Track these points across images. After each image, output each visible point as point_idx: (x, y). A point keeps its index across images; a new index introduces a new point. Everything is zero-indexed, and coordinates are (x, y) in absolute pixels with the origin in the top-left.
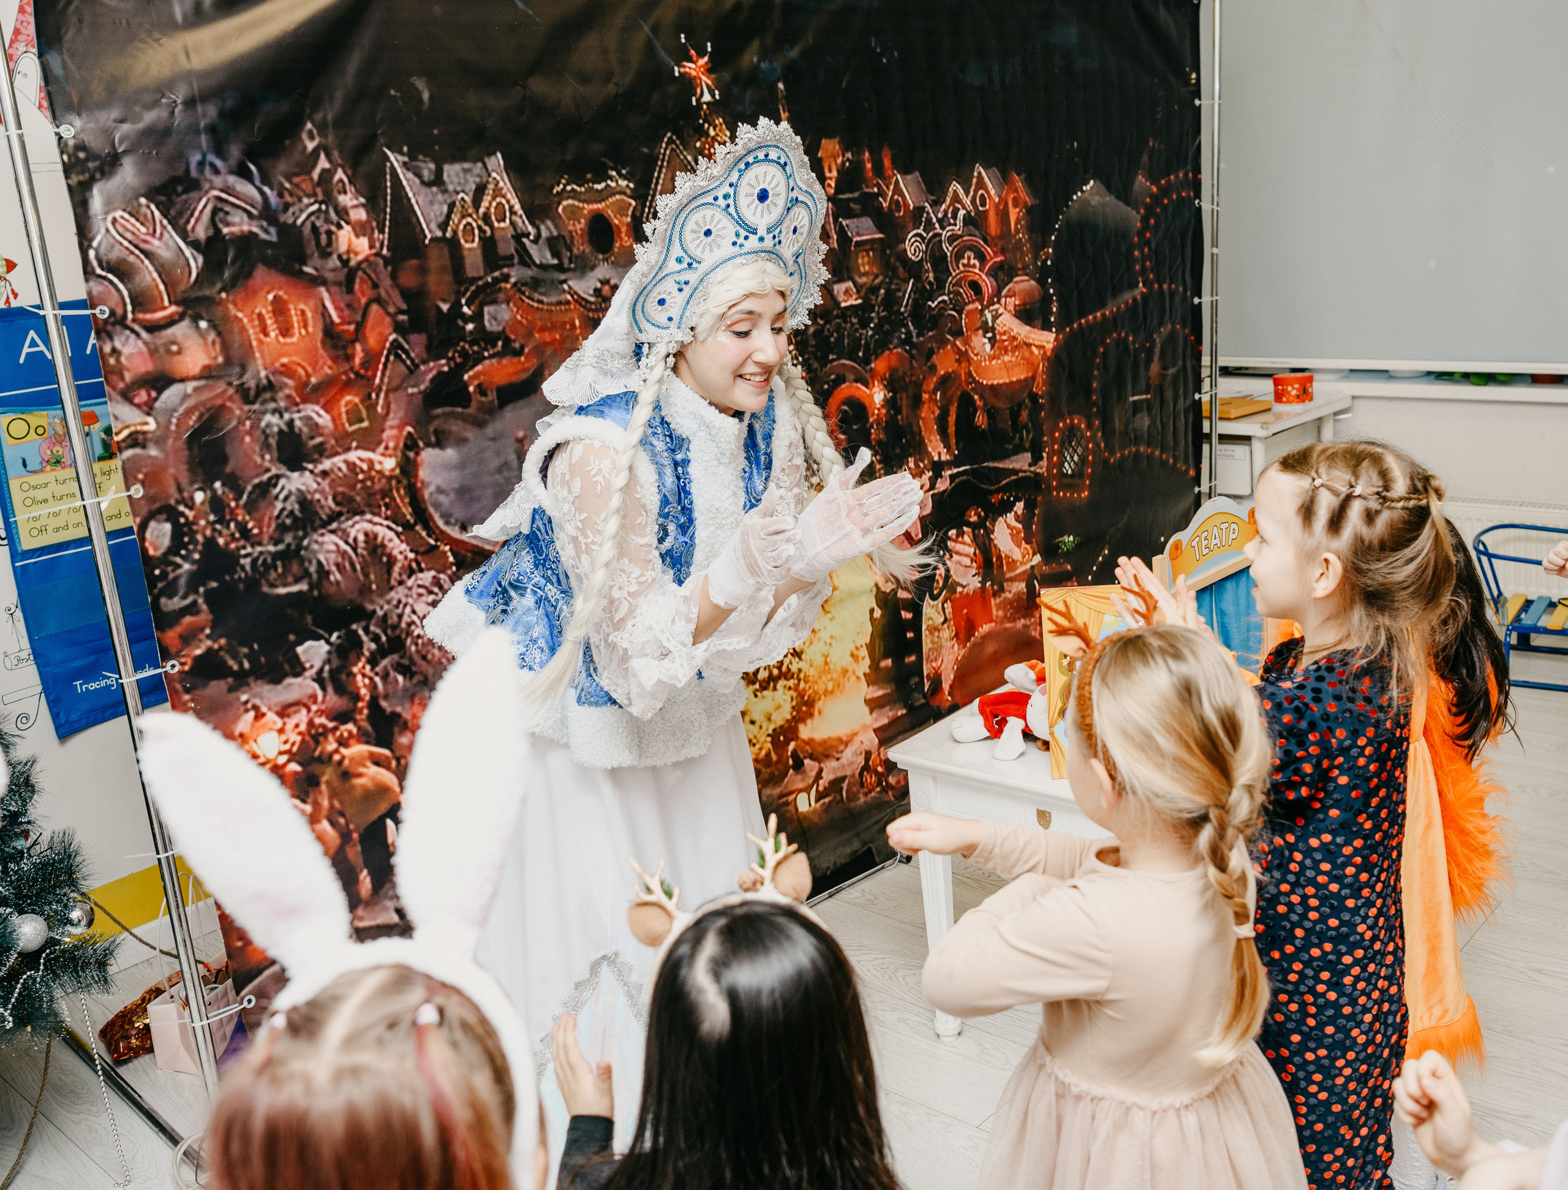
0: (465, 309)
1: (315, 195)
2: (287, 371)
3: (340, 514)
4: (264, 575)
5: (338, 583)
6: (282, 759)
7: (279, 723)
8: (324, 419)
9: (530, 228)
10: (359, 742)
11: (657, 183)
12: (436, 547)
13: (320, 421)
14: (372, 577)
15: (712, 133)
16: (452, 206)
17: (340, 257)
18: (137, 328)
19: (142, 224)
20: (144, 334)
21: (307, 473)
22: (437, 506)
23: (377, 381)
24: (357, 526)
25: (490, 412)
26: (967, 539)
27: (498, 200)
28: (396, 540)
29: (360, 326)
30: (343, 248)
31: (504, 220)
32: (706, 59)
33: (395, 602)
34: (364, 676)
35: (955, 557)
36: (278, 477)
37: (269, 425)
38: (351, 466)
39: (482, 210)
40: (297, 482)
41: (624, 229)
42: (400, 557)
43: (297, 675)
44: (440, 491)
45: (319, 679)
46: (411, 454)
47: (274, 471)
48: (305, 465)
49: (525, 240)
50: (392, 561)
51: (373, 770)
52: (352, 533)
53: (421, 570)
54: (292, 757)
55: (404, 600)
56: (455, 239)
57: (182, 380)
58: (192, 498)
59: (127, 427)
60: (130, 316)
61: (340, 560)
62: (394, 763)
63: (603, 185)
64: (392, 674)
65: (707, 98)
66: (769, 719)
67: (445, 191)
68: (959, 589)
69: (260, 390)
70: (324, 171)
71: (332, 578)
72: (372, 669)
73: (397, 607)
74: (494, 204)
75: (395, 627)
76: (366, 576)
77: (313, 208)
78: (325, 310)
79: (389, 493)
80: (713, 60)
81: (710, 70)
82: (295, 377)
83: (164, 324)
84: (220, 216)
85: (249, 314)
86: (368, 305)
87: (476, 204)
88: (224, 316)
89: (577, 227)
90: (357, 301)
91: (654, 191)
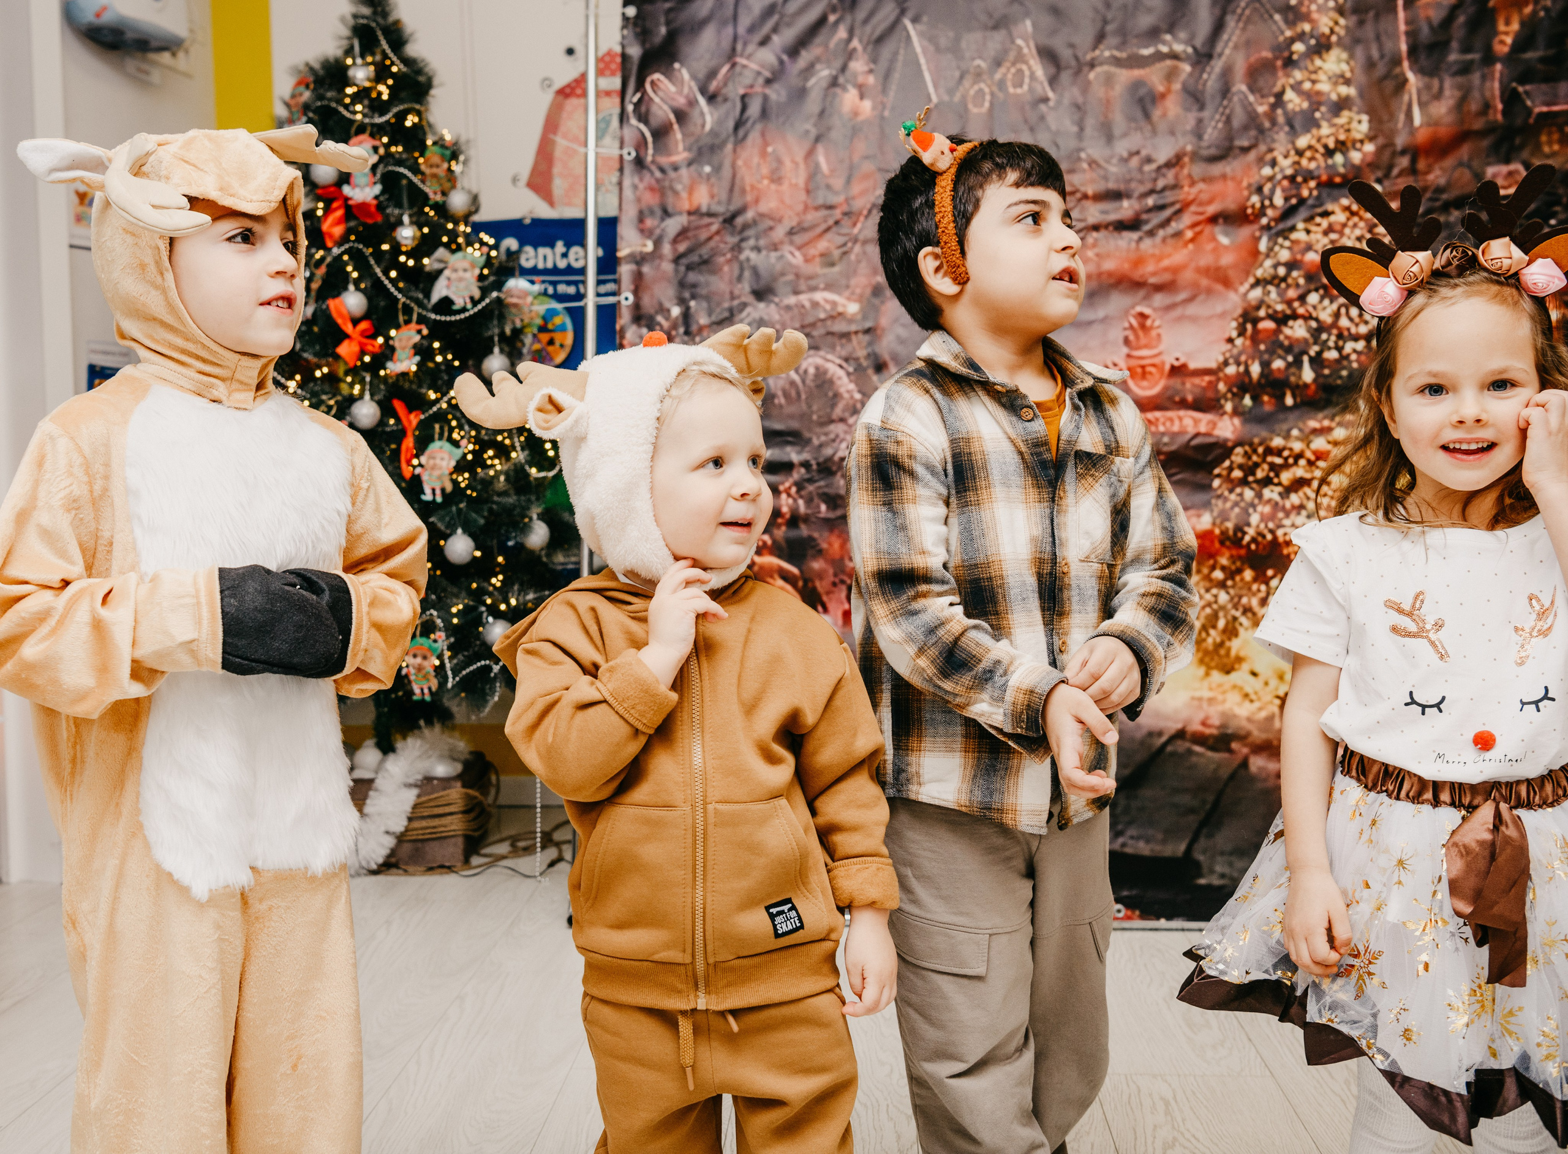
1: (828, 61)
2: (774, 215)
5: (781, 406)
8: (796, 259)
9: (1051, 95)
10: (771, 554)
13: (793, 261)
14: (815, 408)
16: (965, 72)
17: (840, 118)
18: (653, 168)
19: (674, 84)
20: (658, 174)
21: (773, 306)
22: (894, 355)
23: (856, 231)
24: (810, 360)
27: (1019, 66)
28: (845, 379)
29: (849, 180)
30: (846, 108)
31: (1021, 85)
33: (832, 436)
34: (789, 495)
36: (744, 305)
37: (748, 260)
38: (815, 305)
39: (998, 76)
40: (760, 310)
42: (846, 395)
44: (900, 340)
46: (876, 301)
47: (743, 299)
48: (771, 297)
49: (1042, 107)
50: (837, 396)
52: (804, 365)
55: (842, 435)
56: (964, 103)
57: (680, 213)
58: (668, 311)
59: (630, 246)
60: (649, 158)
61: (787, 387)
62: (800, 584)
63: (1151, 50)
64: (816, 500)
67: (960, 58)
69: (746, 227)
70: (841, 40)
71: (776, 401)
72: (798, 492)
73: (834, 441)
74: (1013, 70)
75: (830, 459)
76: (810, 406)
77: (824, 73)
78: (817, 166)
79: (846, 336)
82: (779, 221)
83: (677, 167)
84: (739, 79)
85: (751, 163)
86: (860, 163)
87: (993, 69)
88: (727, 163)
89: (1109, 93)
90: (851, 157)
91: (1220, 55)
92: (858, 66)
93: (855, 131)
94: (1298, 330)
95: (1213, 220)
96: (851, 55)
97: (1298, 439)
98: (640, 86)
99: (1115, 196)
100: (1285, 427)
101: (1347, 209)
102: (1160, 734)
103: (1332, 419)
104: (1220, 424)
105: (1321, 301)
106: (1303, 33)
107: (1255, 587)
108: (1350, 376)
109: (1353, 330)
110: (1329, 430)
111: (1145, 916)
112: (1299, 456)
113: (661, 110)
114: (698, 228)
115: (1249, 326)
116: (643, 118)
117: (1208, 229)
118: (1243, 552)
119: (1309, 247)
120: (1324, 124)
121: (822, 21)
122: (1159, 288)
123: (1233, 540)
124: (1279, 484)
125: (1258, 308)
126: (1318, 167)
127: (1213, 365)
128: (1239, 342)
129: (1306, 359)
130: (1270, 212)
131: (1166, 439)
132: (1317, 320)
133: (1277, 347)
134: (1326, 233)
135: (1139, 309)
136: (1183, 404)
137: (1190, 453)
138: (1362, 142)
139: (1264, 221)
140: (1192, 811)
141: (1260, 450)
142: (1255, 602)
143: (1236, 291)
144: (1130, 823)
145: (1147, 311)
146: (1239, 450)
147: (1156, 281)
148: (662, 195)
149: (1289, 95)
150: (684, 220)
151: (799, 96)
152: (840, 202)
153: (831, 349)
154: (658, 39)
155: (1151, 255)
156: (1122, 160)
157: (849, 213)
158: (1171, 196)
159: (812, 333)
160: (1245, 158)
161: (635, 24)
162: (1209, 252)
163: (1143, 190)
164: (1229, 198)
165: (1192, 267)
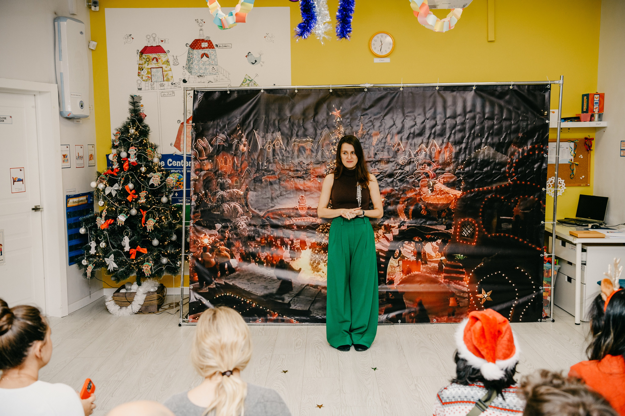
0: (265, 164)
1: (237, 138)
3: (229, 201)
4: (212, 209)
6: (208, 244)
7: (209, 237)
8: (230, 182)
9: (284, 148)
10: (224, 246)
11: (320, 140)
12: (248, 212)
15: (338, 128)
16: (266, 142)
17: (240, 151)
19: (203, 141)
20: (200, 161)
21: (225, 192)
22: (250, 203)
23: (243, 176)
25: (267, 186)
26: (412, 245)
27: (278, 141)
28: (240, 208)
29: (241, 165)
30: (241, 149)
31: (278, 146)
32: (340, 111)
33: (237, 221)
35: (405, 249)
36: (219, 191)
37: (219, 181)
38: (234, 192)
40: (221, 193)
41: (309, 150)
42: (240, 212)
43: (214, 229)
44: (251, 200)
45: (218, 231)
46: (247, 192)
48: (224, 190)
49: (283, 151)
50: (238, 212)
51: (225, 252)
52: (231, 205)
53: (244, 215)
54: (210, 244)
55: (239, 221)
56: (265, 149)
57: (205, 170)
58: (202, 192)
59: (193, 177)
60: (198, 158)
61: (228, 210)
63: (305, 140)
64: (233, 234)
65: (338, 120)
67: (266, 139)
68: (406, 258)
69: (219, 174)
70: (240, 134)
71: (225, 213)
72: (229, 233)
74: (276, 142)
75: (236, 225)
76: (232, 214)
77: (236, 141)
78: (234, 161)
79: (240, 199)
80: (342, 111)
81: (340, 113)
82: (226, 173)
83: (204, 160)
84: (218, 141)
85: (220, 160)
86: (244, 161)
87: (272, 142)
88: (215, 160)
89: (296, 149)
90: (242, 160)
91: (319, 142)
92: (244, 139)
93: (243, 154)
95: (317, 177)
96: (242, 137)
98: (196, 141)
99: (297, 171)
102: (304, 285)
104: (317, 220)
106: (336, 138)
111: (299, 323)
113: (200, 147)
114: (209, 174)
116: (197, 149)
117: (316, 179)
118: (321, 247)
121: (236, 128)
122: (305, 191)
123: (319, 244)
131: (306, 223)
135: (301, 195)
136: (310, 216)
137: (311, 226)
140: (310, 300)
141: (325, 226)
142: (323, 257)
144: (297, 303)
145: (303, 196)
146: (321, 226)
147: (305, 189)
148: (201, 166)
149: (333, 151)
150: (205, 172)
151: (231, 145)
152: (239, 169)
153: (237, 201)
154: (200, 131)
155: (304, 184)
156: (299, 163)
157: (241, 172)
158: (309, 171)
159: (233, 198)
160: (323, 164)
161: (195, 127)
162: (316, 183)
163: (303, 170)
164: (320, 172)
165: (312, 187)
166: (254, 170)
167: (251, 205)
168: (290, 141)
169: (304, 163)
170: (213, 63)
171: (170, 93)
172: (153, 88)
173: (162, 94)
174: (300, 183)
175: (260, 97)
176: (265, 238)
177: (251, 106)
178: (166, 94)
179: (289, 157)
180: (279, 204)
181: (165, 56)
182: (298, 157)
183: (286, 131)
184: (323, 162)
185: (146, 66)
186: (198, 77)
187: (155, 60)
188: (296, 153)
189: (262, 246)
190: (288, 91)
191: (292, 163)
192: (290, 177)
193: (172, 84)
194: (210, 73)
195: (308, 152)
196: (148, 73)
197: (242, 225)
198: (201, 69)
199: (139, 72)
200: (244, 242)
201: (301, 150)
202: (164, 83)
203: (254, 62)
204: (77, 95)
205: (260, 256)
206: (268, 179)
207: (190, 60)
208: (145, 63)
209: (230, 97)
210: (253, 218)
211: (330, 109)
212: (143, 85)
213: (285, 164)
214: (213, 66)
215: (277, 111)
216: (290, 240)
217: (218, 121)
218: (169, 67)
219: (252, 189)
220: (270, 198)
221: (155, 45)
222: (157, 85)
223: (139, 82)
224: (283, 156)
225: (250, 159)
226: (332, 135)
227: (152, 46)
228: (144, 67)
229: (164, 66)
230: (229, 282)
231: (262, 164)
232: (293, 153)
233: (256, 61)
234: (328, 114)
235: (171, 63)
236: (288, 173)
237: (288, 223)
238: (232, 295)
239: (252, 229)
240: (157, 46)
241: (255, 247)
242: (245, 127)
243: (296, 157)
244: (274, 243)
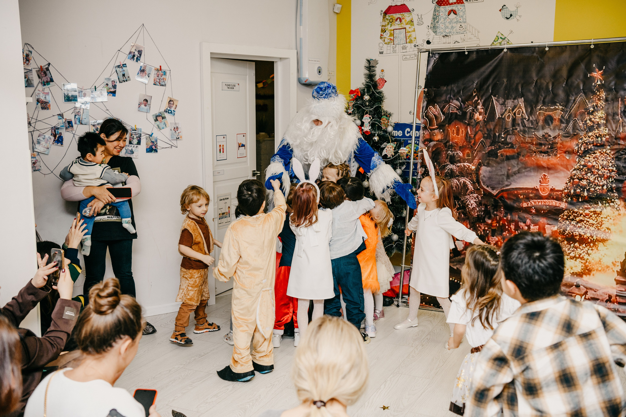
0: (503, 135)
1: (472, 105)
2: (456, 143)
3: (459, 176)
8: (461, 155)
9: (527, 117)
11: (573, 108)
12: (479, 189)
13: (460, 155)
14: (463, 191)
15: (598, 93)
16: (506, 110)
17: (474, 120)
18: (429, 129)
19: (435, 109)
20: (430, 131)
21: (455, 165)
22: (482, 180)
23: (476, 148)
24: (462, 179)
25: (503, 161)
27: (519, 109)
28: (470, 185)
29: (475, 136)
30: (476, 117)
31: (520, 115)
32: (602, 71)
33: (466, 198)
36: (448, 165)
37: (449, 153)
38: (464, 166)
39: (514, 112)
40: (451, 166)
41: (557, 120)
42: (470, 189)
44: (484, 176)
46: (479, 167)
47: (447, 163)
48: (454, 163)
49: (524, 120)
50: (468, 189)
52: (461, 181)
53: (474, 193)
56: (504, 119)
57: (434, 141)
59: (422, 148)
60: (428, 127)
61: (456, 186)
63: (554, 107)
65: (599, 83)
66: (572, 269)
69: (449, 146)
70: (476, 100)
75: (465, 204)
76: (461, 191)
77: (471, 108)
78: (468, 131)
79: (471, 174)
80: (605, 71)
81: (602, 75)
82: (457, 144)
83: (434, 129)
84: (451, 108)
85: (452, 130)
86: (478, 131)
87: (513, 110)
88: (446, 129)
89: (542, 118)
90: (476, 130)
91: (571, 110)
92: (479, 107)
93: (477, 123)
94: (584, 182)
95: (565, 152)
96: (478, 104)
97: (581, 210)
98: (427, 108)
99: (541, 144)
100: (578, 206)
101: (600, 152)
103: (591, 206)
104: (562, 204)
105: (591, 175)
106: (593, 105)
107: (567, 246)
108: (597, 195)
109: (599, 184)
110: (590, 208)
112: (581, 214)
113: (431, 115)
114: (438, 145)
115: (572, 180)
116: (427, 116)
117: (564, 155)
118: (564, 237)
119: (589, 161)
120: (596, 130)
121: (472, 94)
122: (549, 169)
123: (562, 233)
124: (576, 221)
125: (575, 176)
126: (594, 141)
127: (562, 189)
128: (569, 184)
129: (586, 190)
130: (580, 151)
131: (548, 207)
132: (589, 180)
133: (578, 186)
134: (594, 158)
135: (544, 173)
136: (553, 199)
137: (553, 210)
138: (606, 135)
139: (578, 154)
141: (571, 212)
142: (567, 249)
143: (569, 171)
145: (546, 174)
146: (566, 211)
147: (549, 167)
148: (430, 136)
149: (588, 121)
150: (435, 143)
151: (465, 114)
152: (473, 141)
153: (467, 177)
154: (432, 98)
155: (548, 160)
156: (543, 135)
157: (475, 144)
158: (555, 146)
159: (463, 173)
160: (575, 137)
161: (427, 93)
162: (563, 161)
163: (547, 143)
164: (570, 147)
165: (558, 164)
166: (488, 142)
167: (483, 182)
168: (534, 109)
169: (550, 136)
170: (461, 20)
171: (412, 56)
172: (394, 52)
173: (404, 57)
174: (543, 159)
175: (503, 57)
176: (496, 220)
177: (491, 68)
178: (408, 57)
179: (531, 128)
180: (515, 182)
181: (409, 15)
182: (543, 129)
183: (530, 97)
184: (575, 135)
185: (389, 27)
186: (444, 37)
187: (398, 20)
188: (541, 123)
189: (492, 230)
190: (537, 49)
191: (535, 135)
192: (531, 151)
193: (415, 46)
194: (457, 33)
195: (556, 123)
196: (391, 35)
197: (472, 204)
198: (447, 27)
199: (381, 35)
200: (473, 223)
201: (549, 120)
202: (406, 45)
203: (509, 16)
204: (315, 61)
205: (489, 240)
206: (505, 153)
207: (435, 18)
208: (388, 24)
209: (468, 58)
210: (484, 197)
211: (589, 69)
212: (385, 48)
213: (527, 136)
214: (461, 24)
215: (521, 74)
216: (527, 226)
217: (453, 86)
218: (413, 27)
219: (486, 164)
220: (506, 175)
221: (399, 4)
222: (399, 48)
223: (381, 45)
224: (524, 126)
225: (485, 129)
226: (589, 102)
227: (396, 5)
228: (387, 29)
229: (407, 27)
230: (454, 265)
231: (499, 135)
232: (537, 123)
233: (511, 15)
234: (586, 75)
235: (415, 22)
236: (530, 147)
237: (525, 205)
238: (456, 281)
239: (483, 209)
240: (401, 5)
241: (484, 230)
242: (482, 93)
243: (541, 128)
244: (507, 227)
